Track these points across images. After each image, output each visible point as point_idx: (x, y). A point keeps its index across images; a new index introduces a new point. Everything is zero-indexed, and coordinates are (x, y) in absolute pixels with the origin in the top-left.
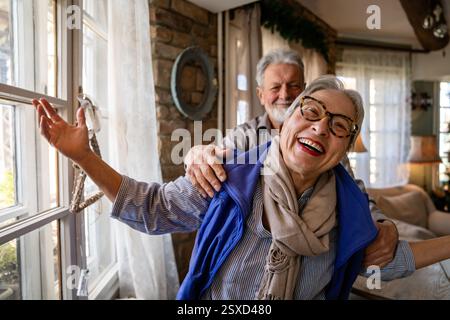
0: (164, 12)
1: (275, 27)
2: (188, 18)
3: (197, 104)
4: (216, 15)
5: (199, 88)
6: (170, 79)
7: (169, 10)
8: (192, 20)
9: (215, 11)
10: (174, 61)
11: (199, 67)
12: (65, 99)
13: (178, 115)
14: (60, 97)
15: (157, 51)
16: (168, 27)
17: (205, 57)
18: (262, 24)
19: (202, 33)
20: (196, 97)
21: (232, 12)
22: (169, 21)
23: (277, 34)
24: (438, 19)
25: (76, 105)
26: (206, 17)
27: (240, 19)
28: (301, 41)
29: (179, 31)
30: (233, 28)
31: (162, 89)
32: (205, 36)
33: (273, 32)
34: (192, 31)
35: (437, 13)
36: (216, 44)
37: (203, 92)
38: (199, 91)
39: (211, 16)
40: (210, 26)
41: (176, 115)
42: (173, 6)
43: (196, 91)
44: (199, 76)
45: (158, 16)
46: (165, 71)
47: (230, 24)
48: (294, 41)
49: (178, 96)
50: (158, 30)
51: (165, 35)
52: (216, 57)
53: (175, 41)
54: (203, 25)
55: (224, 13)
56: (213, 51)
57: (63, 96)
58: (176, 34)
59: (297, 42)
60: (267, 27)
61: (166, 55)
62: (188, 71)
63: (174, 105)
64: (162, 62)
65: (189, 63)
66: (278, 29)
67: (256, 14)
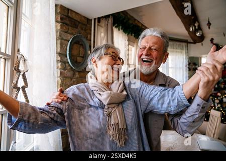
0: (65, 17)
1: (120, 27)
2: (77, 21)
3: (80, 63)
4: (91, 20)
5: (81, 55)
6: (66, 49)
7: (68, 16)
8: (79, 22)
10: (69, 41)
11: (82, 45)
12: (10, 54)
13: (70, 68)
14: (7, 53)
15: (60, 36)
16: (66, 24)
17: (84, 40)
18: (113, 26)
19: (84, 29)
20: (79, 59)
21: (99, 19)
22: (68, 22)
23: (121, 31)
24: (197, 28)
25: (16, 57)
26: (86, 21)
27: (103, 23)
29: (71, 26)
30: (99, 27)
31: (61, 54)
32: (85, 30)
33: (119, 30)
34: (79, 27)
35: (196, 25)
36: (91, 34)
37: (83, 57)
38: (81, 57)
39: (89, 21)
40: (88, 25)
41: (69, 68)
42: (69, 15)
43: (79, 56)
44: (81, 49)
45: (62, 19)
46: (64, 45)
47: (98, 25)
48: (130, 35)
49: (70, 58)
50: (61, 25)
51: (64, 28)
52: (91, 40)
53: (69, 31)
54: (84, 25)
55: (95, 19)
56: (89, 37)
57: (9, 52)
59: (132, 35)
60: (116, 27)
61: (64, 38)
62: (76, 46)
63: (68, 62)
64: (63, 41)
65: (76, 42)
66: (122, 29)
67: (110, 20)
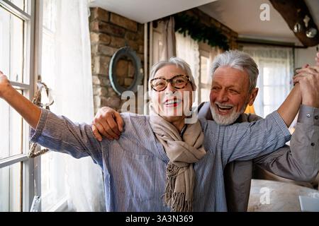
0: (105, 24)
1: (187, 32)
2: (123, 28)
3: (128, 86)
4: (144, 24)
5: (129, 75)
6: (108, 69)
7: (109, 23)
8: (126, 29)
9: (142, 23)
10: (111, 57)
11: (130, 61)
12: (28, 84)
14: (25, 83)
15: (99, 51)
16: (108, 34)
17: (134, 53)
18: (176, 31)
19: (133, 38)
20: (127, 81)
21: (155, 23)
22: (109, 30)
23: (188, 37)
24: (306, 25)
25: (36, 88)
26: (136, 27)
27: (161, 27)
28: (207, 41)
29: (115, 36)
30: (155, 33)
31: (103, 76)
32: (135, 40)
33: (185, 36)
34: (125, 37)
35: (306, 20)
36: (143, 45)
37: (133, 78)
38: (130, 77)
39: (140, 26)
40: (139, 33)
41: (113, 94)
42: (111, 20)
43: (128, 77)
44: (130, 66)
45: (100, 27)
46: (105, 64)
47: (154, 31)
48: (202, 41)
49: (113, 81)
50: (100, 36)
51: (105, 39)
52: (143, 54)
53: (112, 43)
54: (134, 32)
55: (149, 24)
56: (140, 49)
57: (27, 82)
58: (113, 38)
59: (204, 42)
60: (180, 32)
61: (106, 53)
62: (122, 63)
63: (111, 87)
64: (103, 58)
65: (122, 58)
66: (189, 34)
67: (171, 24)
